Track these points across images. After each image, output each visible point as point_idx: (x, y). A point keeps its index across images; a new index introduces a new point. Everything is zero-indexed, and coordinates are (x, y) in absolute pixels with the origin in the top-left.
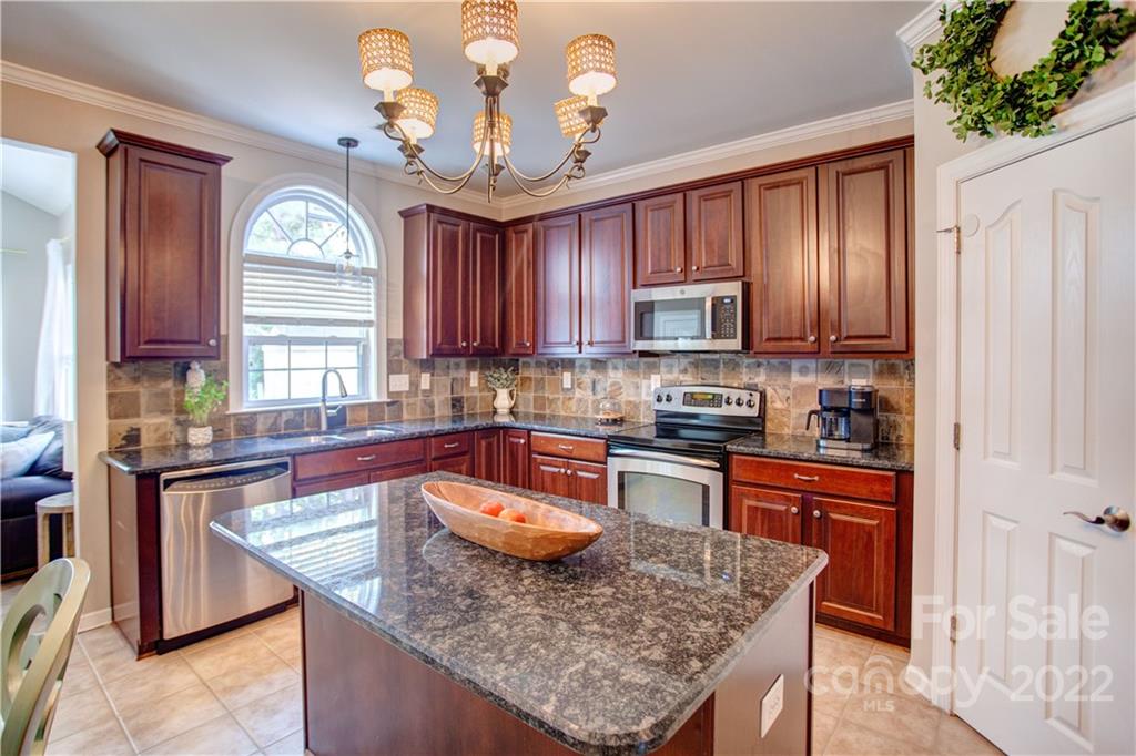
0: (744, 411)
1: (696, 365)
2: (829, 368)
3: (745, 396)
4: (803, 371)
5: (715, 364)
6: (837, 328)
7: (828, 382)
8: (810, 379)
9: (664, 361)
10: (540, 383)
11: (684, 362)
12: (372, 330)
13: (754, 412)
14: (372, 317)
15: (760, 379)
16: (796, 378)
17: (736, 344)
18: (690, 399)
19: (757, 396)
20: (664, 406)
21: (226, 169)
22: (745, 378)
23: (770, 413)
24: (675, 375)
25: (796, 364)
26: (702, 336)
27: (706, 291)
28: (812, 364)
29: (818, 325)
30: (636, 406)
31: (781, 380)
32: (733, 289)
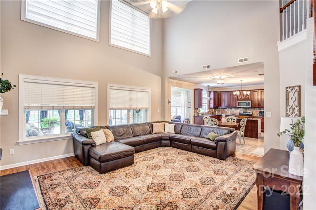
0: (250, 113)
1: (244, 109)
2: (260, 109)
3: (250, 112)
4: (257, 109)
5: (246, 109)
6: (261, 105)
7: (260, 110)
8: (258, 110)
9: (240, 108)
10: (222, 111)
11: (242, 108)
12: (207, 105)
13: (252, 113)
14: (207, 103)
15: (252, 110)
16: (256, 110)
17: (250, 107)
18: (244, 112)
19: (252, 112)
20: (240, 113)
21: (203, 90)
22: (250, 110)
23: (253, 114)
24: (241, 110)
25: (256, 109)
26: (246, 106)
27: (247, 102)
28: (258, 109)
29: (259, 105)
30: (236, 113)
31: (254, 110)
32: (250, 101)
